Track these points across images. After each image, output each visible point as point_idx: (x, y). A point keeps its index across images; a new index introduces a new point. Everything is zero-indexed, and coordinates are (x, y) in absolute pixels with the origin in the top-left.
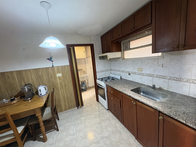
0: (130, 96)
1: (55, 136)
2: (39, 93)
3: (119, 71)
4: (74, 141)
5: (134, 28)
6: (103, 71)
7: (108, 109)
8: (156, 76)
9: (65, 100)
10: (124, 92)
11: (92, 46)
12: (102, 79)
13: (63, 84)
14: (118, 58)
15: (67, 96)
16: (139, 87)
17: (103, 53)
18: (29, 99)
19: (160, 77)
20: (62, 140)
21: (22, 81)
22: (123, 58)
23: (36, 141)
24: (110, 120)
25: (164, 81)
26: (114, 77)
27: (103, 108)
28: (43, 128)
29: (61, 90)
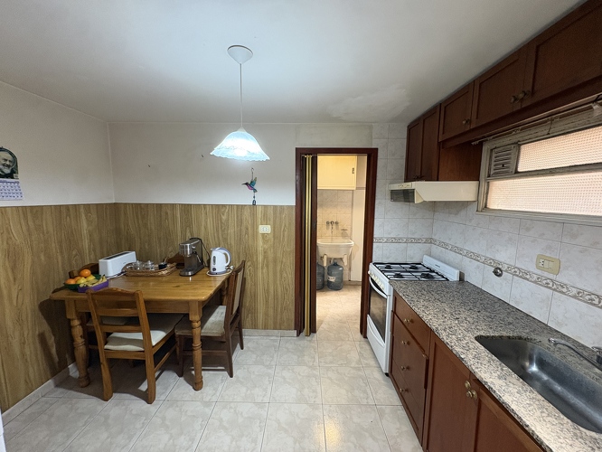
1: (220, 388)
2: (212, 266)
3: (458, 250)
4: (258, 424)
5: (533, 93)
6: (397, 240)
7: (387, 374)
9: (267, 301)
10: (443, 336)
11: (371, 155)
12: (387, 267)
13: (271, 255)
14: (463, 205)
15: (275, 291)
17: (407, 179)
18: (190, 274)
20: (232, 405)
22: (481, 205)
23: (182, 379)
24: (381, 414)
26: (437, 269)
27: (372, 363)
28: (198, 354)
29: (262, 269)
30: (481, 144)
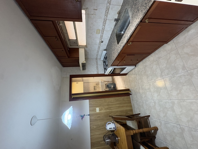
0: (124, 47)
1: (154, 119)
2: (113, 129)
3: (98, 52)
4: (161, 103)
5: (56, 37)
6: (97, 67)
7: (135, 66)
8: (105, 17)
9: (122, 107)
10: (119, 51)
12: (105, 69)
13: (107, 107)
14: (85, 51)
15: (118, 104)
16: (115, 35)
17: (79, 66)
18: (117, 139)
19: (107, 13)
20: (158, 113)
21: (101, 143)
22: (85, 47)
23: (156, 136)
24: (146, 66)
25: (112, 9)
26: (104, 56)
27: (133, 71)
28: (145, 130)
29: (111, 109)
30: (69, 48)
